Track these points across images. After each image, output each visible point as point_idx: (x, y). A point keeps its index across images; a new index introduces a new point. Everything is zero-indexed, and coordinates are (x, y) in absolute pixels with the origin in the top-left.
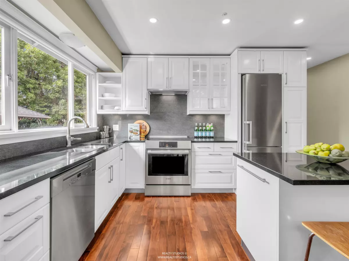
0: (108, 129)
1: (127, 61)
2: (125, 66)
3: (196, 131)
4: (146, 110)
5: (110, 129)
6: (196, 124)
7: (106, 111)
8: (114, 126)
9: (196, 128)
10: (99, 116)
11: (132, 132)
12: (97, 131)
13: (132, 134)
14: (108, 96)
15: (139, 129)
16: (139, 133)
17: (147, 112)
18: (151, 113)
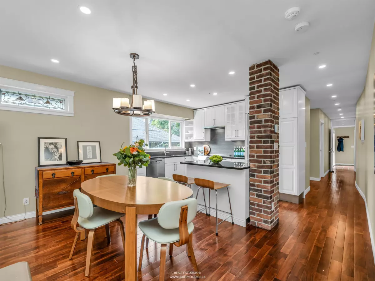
0: (191, 150)
1: (196, 113)
2: (195, 114)
3: (234, 151)
4: (204, 139)
5: (192, 150)
6: (235, 147)
7: (189, 140)
8: (194, 148)
9: (235, 150)
10: (186, 143)
11: (200, 151)
12: (185, 150)
13: (200, 152)
14: (190, 132)
15: (203, 150)
16: (203, 152)
17: (210, 141)
18: (211, 140)
